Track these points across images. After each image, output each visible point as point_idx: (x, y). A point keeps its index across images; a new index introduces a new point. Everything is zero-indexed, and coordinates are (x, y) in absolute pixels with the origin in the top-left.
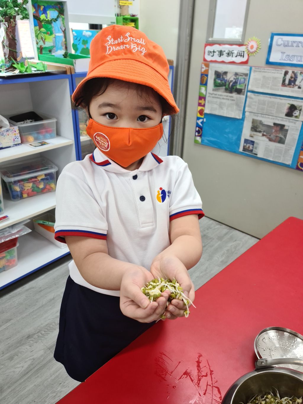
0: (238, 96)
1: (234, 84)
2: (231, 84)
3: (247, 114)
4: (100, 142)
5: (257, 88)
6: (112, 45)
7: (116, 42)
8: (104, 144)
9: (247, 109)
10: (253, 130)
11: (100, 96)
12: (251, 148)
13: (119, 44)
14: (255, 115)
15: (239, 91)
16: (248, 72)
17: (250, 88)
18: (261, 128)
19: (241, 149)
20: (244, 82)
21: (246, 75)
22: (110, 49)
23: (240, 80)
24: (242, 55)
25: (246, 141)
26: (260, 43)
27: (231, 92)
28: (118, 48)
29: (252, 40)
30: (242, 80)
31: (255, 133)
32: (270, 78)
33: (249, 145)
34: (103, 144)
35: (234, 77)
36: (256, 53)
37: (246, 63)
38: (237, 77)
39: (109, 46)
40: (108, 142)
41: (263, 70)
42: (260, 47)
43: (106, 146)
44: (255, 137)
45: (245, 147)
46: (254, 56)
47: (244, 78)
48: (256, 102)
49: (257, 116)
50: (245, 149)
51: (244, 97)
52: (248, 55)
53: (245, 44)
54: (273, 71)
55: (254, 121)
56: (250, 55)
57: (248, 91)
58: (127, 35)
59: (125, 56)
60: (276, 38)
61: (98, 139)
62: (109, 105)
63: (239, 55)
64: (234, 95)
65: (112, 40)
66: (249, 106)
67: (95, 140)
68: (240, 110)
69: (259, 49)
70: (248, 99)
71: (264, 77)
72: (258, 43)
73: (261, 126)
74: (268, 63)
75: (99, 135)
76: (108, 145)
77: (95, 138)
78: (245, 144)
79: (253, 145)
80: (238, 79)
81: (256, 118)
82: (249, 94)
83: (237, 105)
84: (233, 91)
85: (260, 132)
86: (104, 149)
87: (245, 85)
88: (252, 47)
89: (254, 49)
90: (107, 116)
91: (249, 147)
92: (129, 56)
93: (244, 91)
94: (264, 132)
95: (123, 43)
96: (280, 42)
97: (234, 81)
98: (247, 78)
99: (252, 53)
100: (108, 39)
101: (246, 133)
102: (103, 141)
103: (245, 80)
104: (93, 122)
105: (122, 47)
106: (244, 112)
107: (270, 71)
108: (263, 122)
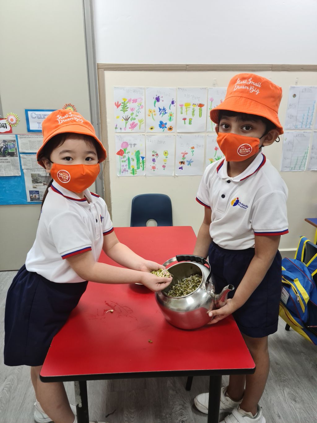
0: (12, 158)
1: (5, 149)
2: (2, 149)
3: (24, 171)
4: (62, 177)
5: (27, 150)
6: (62, 119)
7: (64, 117)
8: (66, 177)
9: (23, 167)
10: (34, 182)
11: (60, 147)
12: (37, 197)
13: (66, 118)
14: (32, 171)
15: (12, 154)
16: (15, 139)
17: (21, 150)
18: (40, 179)
19: (29, 200)
20: (14, 147)
21: (14, 141)
22: (61, 121)
23: (10, 146)
24: (5, 126)
25: (31, 192)
26: (17, 117)
27: (4, 156)
28: (66, 120)
29: (10, 115)
30: (12, 145)
31: (37, 184)
32: (35, 141)
33: (35, 195)
34: (64, 178)
35: (3, 143)
36: (17, 124)
37: (10, 132)
38: (6, 143)
39: (59, 120)
40: (69, 175)
41: (27, 137)
42: (19, 120)
43: (67, 179)
44: (38, 187)
45: (32, 198)
46: (16, 126)
47: (13, 144)
48: (30, 161)
49: (35, 171)
50: (32, 199)
51: (18, 158)
52: (10, 126)
53: (4, 118)
54: (35, 137)
55: (32, 176)
56: (12, 126)
57: (20, 153)
58: (70, 113)
59: (72, 123)
60: (29, 113)
61: (61, 175)
62: (67, 151)
63: (2, 127)
64: (8, 158)
65: (61, 117)
66: (25, 165)
67: (58, 176)
68: (18, 169)
69: (18, 121)
70: (22, 159)
71: (30, 141)
72: (16, 117)
73: (40, 178)
74: (29, 130)
75: (61, 172)
76: (69, 177)
77: (59, 175)
78: (31, 195)
79: (38, 194)
80: (8, 145)
81: (33, 173)
82: (21, 155)
83: (13, 165)
84: (6, 155)
85: (41, 182)
86: (65, 181)
87: (16, 149)
88: (12, 120)
89: (14, 121)
90: (66, 159)
91: (35, 197)
92: (74, 123)
93: (17, 154)
94: (44, 182)
95: (69, 118)
96: (34, 116)
97: (4, 147)
98: (16, 143)
99: (13, 124)
100: (58, 116)
101: (29, 186)
102: (64, 176)
103: (14, 145)
104: (56, 165)
105: (68, 119)
106: (22, 170)
107: (33, 137)
108: (40, 175)
